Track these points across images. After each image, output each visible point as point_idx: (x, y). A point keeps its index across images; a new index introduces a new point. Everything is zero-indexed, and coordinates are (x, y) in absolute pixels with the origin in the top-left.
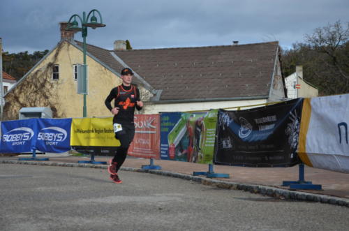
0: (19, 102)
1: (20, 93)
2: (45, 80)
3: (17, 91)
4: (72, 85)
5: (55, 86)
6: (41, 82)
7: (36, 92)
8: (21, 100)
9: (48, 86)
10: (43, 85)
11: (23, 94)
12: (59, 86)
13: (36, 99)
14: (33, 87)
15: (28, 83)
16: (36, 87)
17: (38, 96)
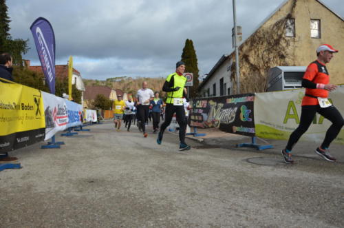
0: (249, 63)
1: (250, 50)
2: (280, 37)
3: (245, 48)
4: (311, 43)
5: (291, 43)
6: (275, 37)
7: (268, 50)
8: (252, 60)
9: (283, 44)
10: (277, 42)
11: (253, 52)
12: (296, 44)
13: (269, 59)
14: (265, 44)
15: (260, 38)
16: (269, 43)
17: (272, 56)
